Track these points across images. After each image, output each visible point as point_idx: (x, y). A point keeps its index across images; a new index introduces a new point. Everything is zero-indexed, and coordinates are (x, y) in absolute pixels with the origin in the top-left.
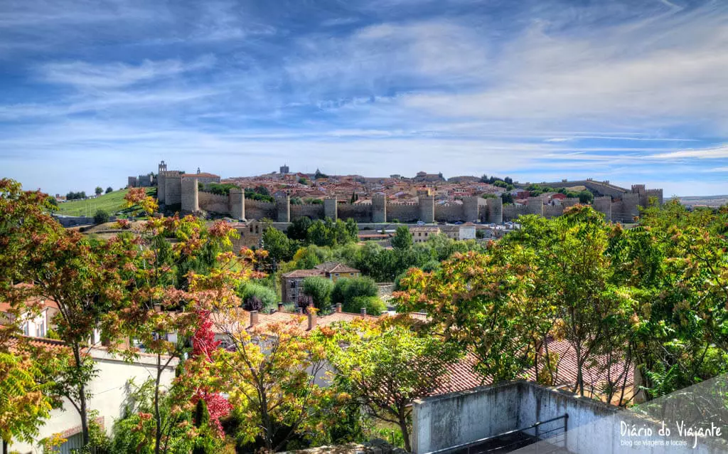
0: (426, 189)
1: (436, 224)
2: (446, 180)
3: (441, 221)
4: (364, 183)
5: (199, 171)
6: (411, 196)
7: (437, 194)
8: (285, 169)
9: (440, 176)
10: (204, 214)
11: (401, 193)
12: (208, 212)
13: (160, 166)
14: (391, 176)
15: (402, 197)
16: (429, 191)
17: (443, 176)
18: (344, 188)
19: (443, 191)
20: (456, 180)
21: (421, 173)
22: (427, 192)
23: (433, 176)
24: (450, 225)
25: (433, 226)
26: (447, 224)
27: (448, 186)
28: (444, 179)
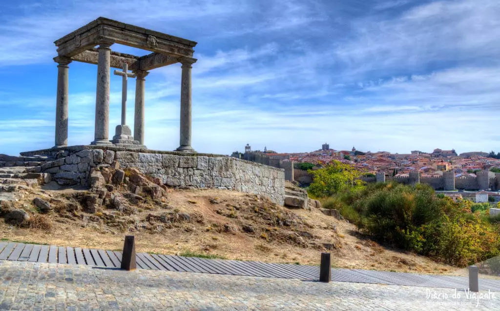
0: (444, 164)
1: (457, 191)
2: (458, 155)
3: (460, 188)
4: (394, 159)
5: (265, 149)
6: (434, 170)
7: (453, 168)
8: (326, 147)
9: (453, 152)
10: (298, 183)
11: (425, 167)
12: (299, 182)
13: (246, 148)
14: (412, 152)
15: (426, 171)
16: (447, 165)
17: (456, 151)
18: (381, 163)
19: (458, 166)
20: (467, 156)
21: (438, 149)
22: (445, 166)
23: (447, 152)
24: (467, 192)
25: (456, 193)
26: (465, 192)
27: (461, 161)
28: (457, 155)
